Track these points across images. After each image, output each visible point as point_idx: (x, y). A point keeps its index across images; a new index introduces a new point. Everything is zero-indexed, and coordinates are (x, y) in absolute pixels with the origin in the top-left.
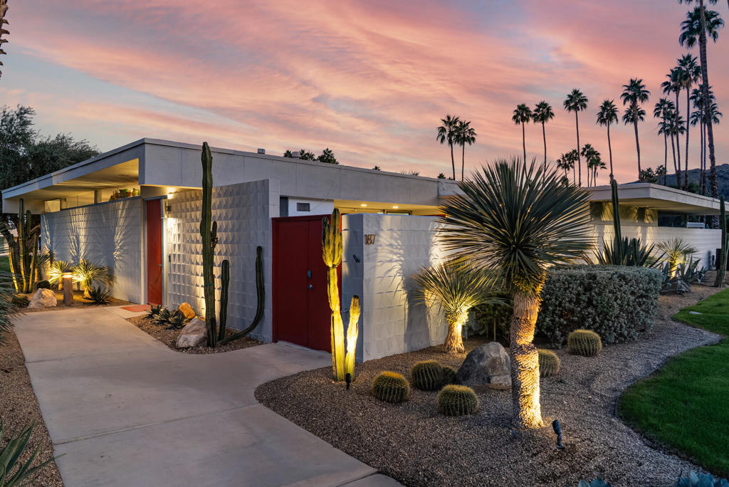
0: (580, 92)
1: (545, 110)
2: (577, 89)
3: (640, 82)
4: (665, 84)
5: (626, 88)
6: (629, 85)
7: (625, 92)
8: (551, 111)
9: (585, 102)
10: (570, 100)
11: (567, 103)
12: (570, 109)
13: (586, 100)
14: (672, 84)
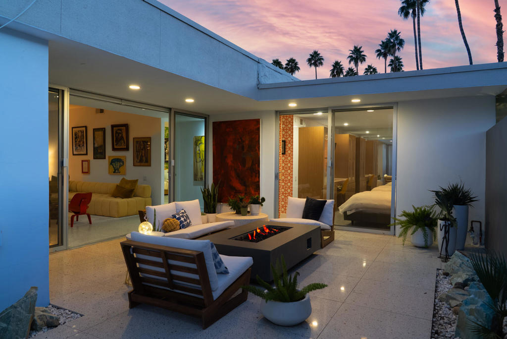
0: (318, 53)
1: (293, 64)
2: (317, 51)
3: (360, 48)
4: (378, 51)
5: (351, 52)
6: (353, 50)
7: (351, 55)
8: (298, 65)
9: (322, 61)
10: (312, 58)
11: (309, 60)
12: (311, 65)
13: (323, 59)
14: (382, 51)
